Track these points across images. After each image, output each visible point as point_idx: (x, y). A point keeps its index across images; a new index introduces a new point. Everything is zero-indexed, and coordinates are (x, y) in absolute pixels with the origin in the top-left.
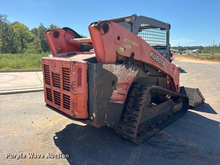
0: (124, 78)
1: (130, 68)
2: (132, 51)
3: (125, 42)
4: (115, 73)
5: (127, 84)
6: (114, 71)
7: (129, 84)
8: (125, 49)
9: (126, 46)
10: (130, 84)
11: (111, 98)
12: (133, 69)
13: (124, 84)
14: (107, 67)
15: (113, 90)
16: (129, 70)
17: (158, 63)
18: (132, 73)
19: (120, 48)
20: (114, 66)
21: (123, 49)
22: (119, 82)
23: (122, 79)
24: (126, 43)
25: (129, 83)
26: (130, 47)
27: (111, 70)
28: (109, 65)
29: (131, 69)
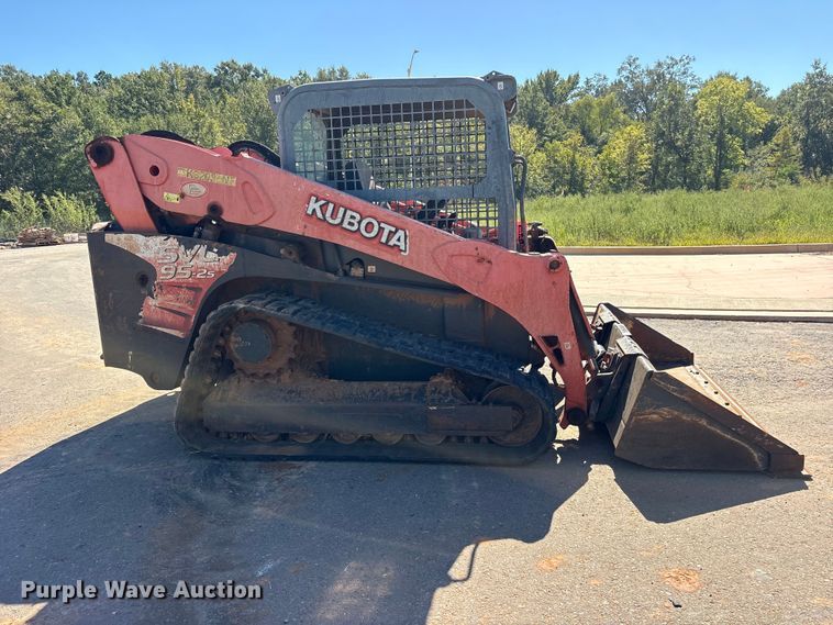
0: (179, 271)
1: (196, 247)
2: (211, 200)
3: (182, 179)
4: (145, 255)
5: (193, 288)
6: (142, 249)
7: (201, 289)
8: (182, 196)
9: (186, 189)
10: (205, 290)
11: (141, 314)
12: (209, 249)
13: (180, 287)
14: (119, 239)
15: (145, 297)
16: (193, 252)
17: (357, 235)
18: (209, 262)
19: (165, 194)
20: (140, 238)
21: (177, 196)
22: (160, 278)
23: (172, 272)
24: (184, 181)
25: (201, 286)
26: (203, 190)
27: (131, 247)
28: (123, 236)
29: (203, 248)
